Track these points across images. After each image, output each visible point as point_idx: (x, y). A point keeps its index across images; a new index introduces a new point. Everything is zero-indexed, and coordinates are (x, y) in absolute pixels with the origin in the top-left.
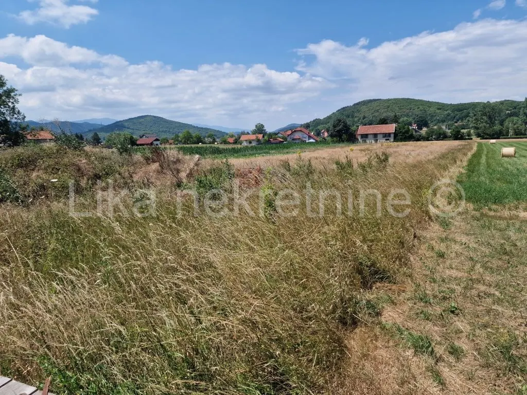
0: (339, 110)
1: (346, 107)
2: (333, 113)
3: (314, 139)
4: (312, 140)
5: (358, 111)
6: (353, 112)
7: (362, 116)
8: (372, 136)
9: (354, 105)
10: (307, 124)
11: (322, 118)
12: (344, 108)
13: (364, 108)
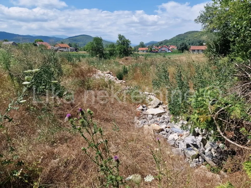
0: (177, 36)
1: (180, 34)
2: (174, 37)
3: (171, 51)
4: (170, 51)
5: (187, 37)
6: (184, 37)
7: (188, 39)
8: (197, 50)
9: (185, 33)
10: (161, 42)
11: (168, 39)
12: (179, 35)
13: (189, 35)
